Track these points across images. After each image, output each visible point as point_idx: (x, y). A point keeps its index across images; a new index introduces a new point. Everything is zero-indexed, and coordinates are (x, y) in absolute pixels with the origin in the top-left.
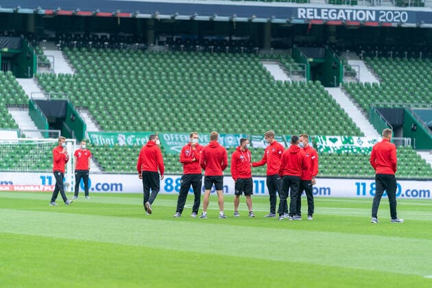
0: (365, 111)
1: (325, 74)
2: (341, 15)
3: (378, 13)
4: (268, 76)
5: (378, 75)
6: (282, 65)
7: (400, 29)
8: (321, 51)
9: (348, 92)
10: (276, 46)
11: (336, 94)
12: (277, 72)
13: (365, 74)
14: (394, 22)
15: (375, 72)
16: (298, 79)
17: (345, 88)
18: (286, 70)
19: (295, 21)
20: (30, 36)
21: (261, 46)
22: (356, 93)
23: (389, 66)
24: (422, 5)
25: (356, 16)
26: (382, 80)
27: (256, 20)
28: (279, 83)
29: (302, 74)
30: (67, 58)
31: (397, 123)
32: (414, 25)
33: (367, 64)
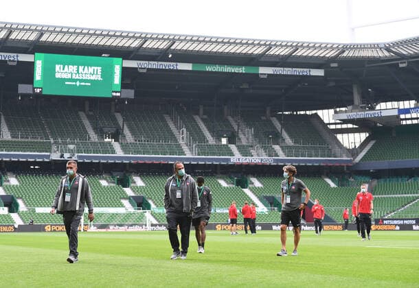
0: (258, 197)
1: (242, 184)
2: (247, 161)
3: (262, 160)
4: (220, 185)
5: (262, 184)
6: (225, 180)
7: (270, 165)
8: (240, 175)
9: (251, 190)
10: (222, 173)
11: (247, 191)
12: (223, 183)
13: (257, 183)
14: (268, 163)
15: (261, 182)
16: (231, 186)
17: (250, 188)
18: (227, 182)
19: (230, 163)
20: (127, 171)
21: (216, 173)
22: (254, 190)
23: (266, 180)
24: (278, 156)
25: (253, 161)
26: (264, 185)
27: (215, 163)
28: (224, 187)
29: (233, 184)
30: (142, 179)
31: (271, 201)
32: (275, 164)
33: (258, 179)
